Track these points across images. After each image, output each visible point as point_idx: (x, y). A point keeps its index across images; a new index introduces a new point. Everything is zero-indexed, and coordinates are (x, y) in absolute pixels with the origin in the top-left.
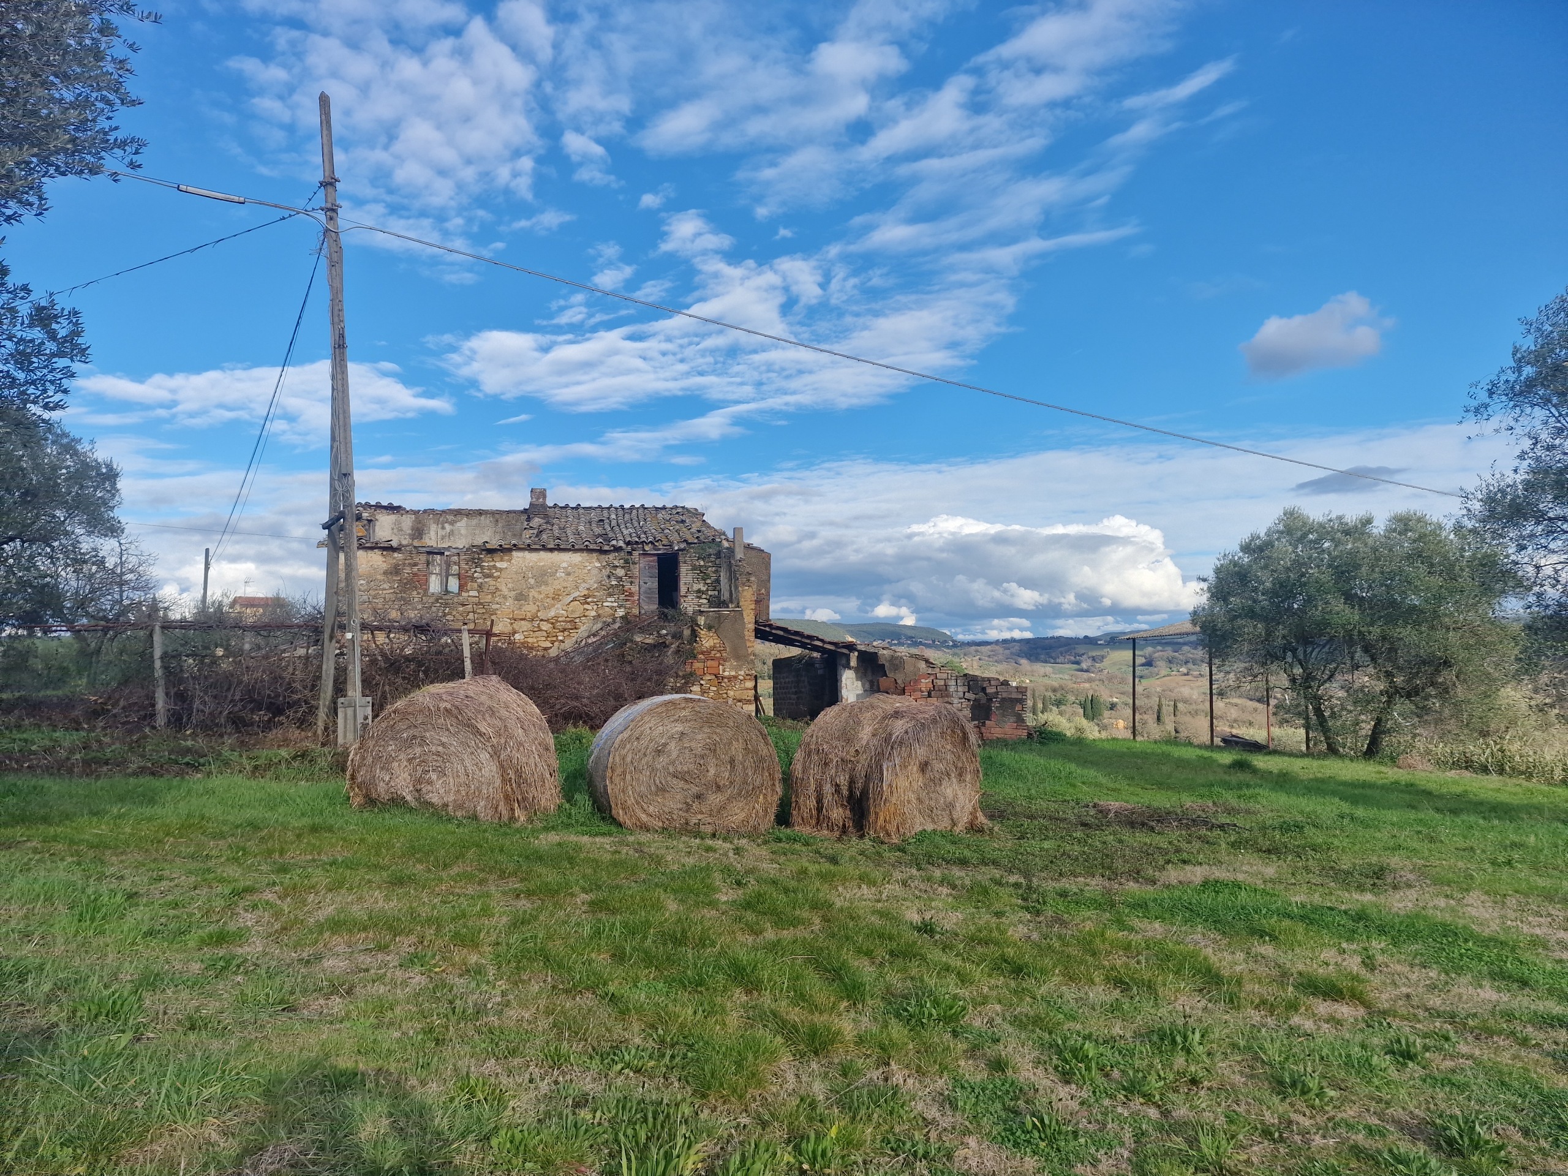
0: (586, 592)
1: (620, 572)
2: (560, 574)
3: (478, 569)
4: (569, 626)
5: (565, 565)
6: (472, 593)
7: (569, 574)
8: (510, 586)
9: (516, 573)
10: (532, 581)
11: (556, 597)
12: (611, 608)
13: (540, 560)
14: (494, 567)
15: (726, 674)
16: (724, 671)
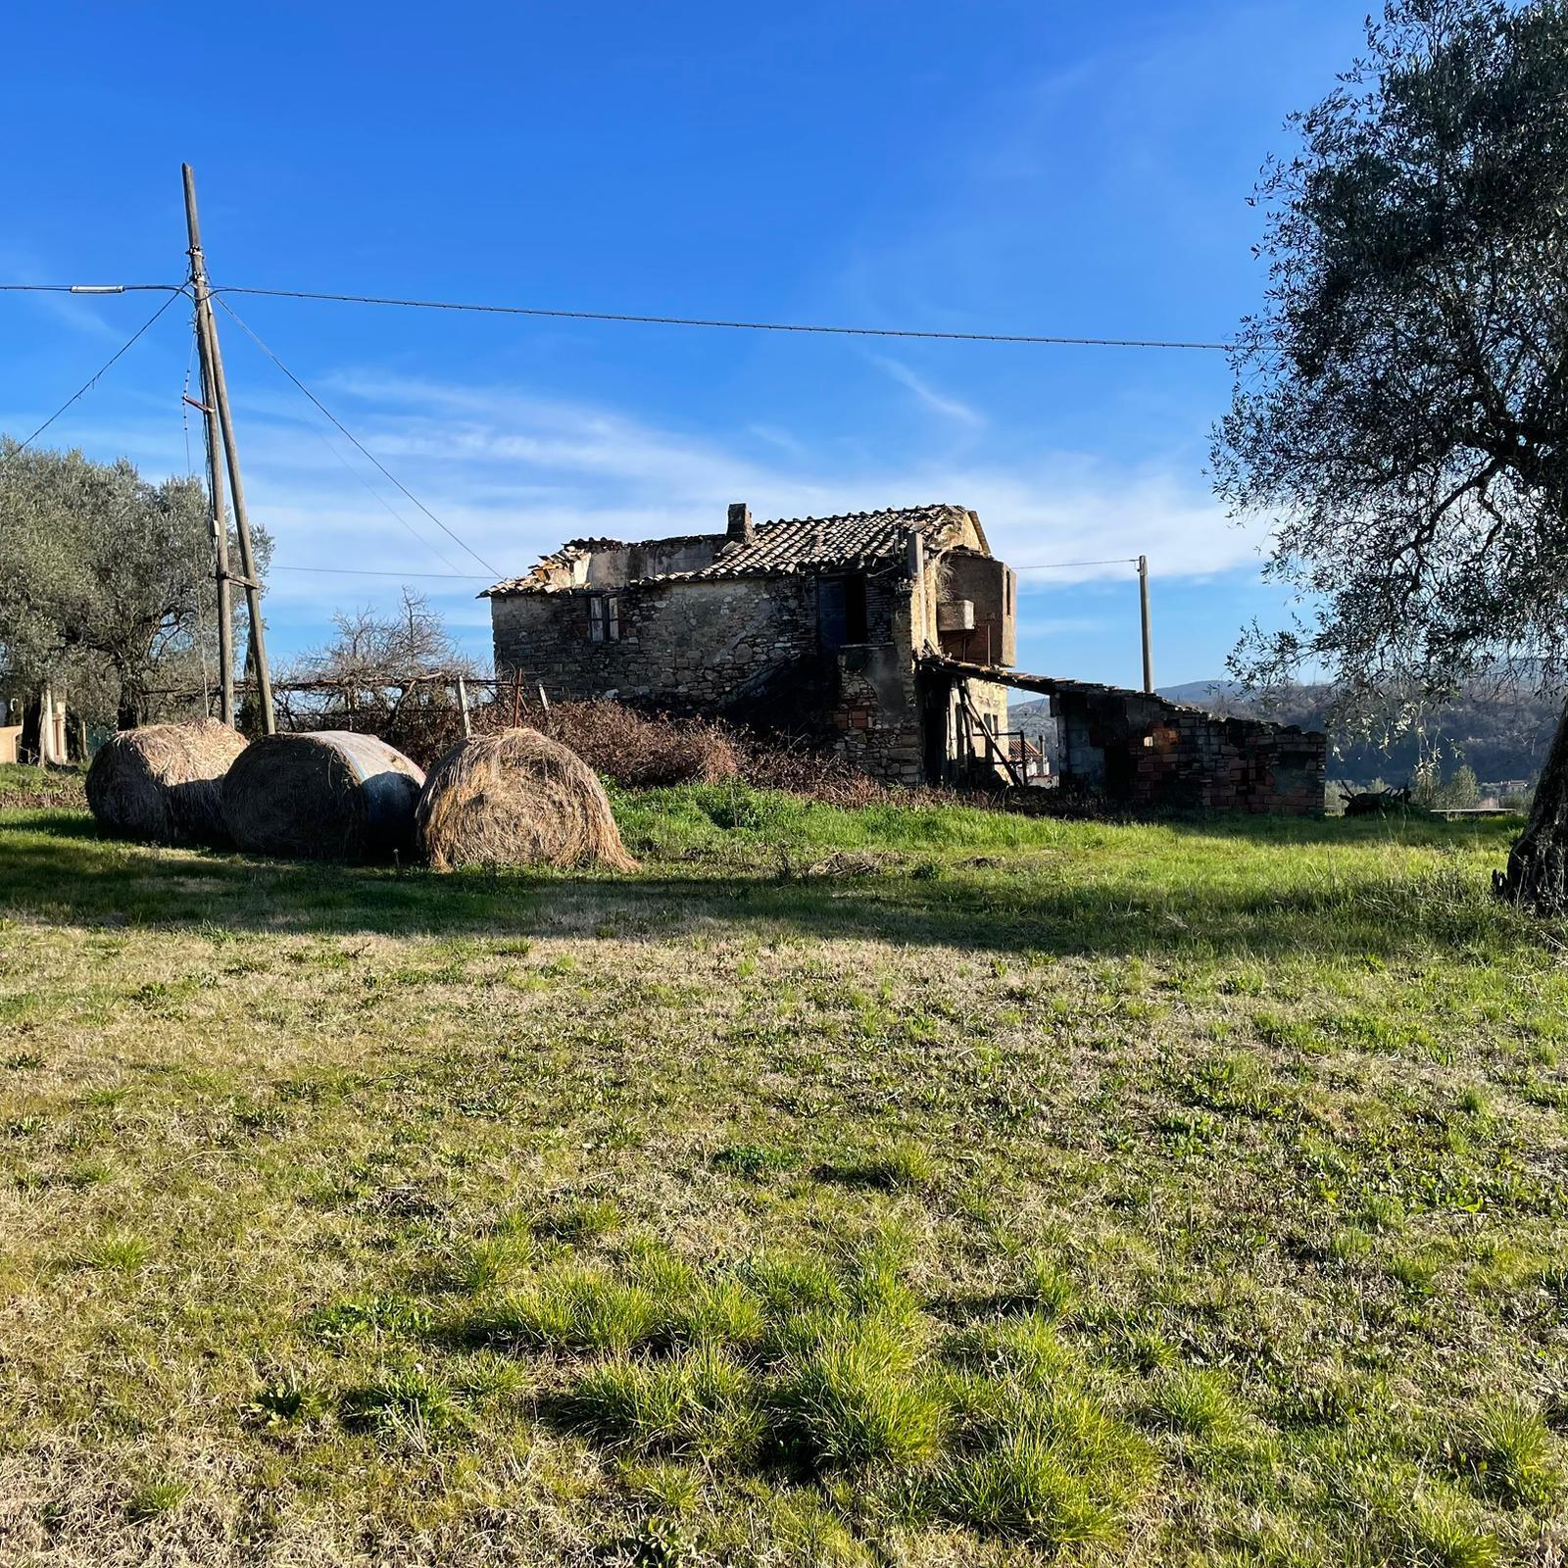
0: (755, 632)
1: (793, 604)
2: (725, 611)
3: (637, 611)
4: (736, 673)
5: (729, 599)
6: (631, 640)
7: (733, 610)
8: (671, 629)
9: (676, 613)
10: (693, 622)
11: (721, 640)
12: (785, 649)
13: (701, 596)
14: (653, 607)
15: (878, 727)
16: (875, 724)
